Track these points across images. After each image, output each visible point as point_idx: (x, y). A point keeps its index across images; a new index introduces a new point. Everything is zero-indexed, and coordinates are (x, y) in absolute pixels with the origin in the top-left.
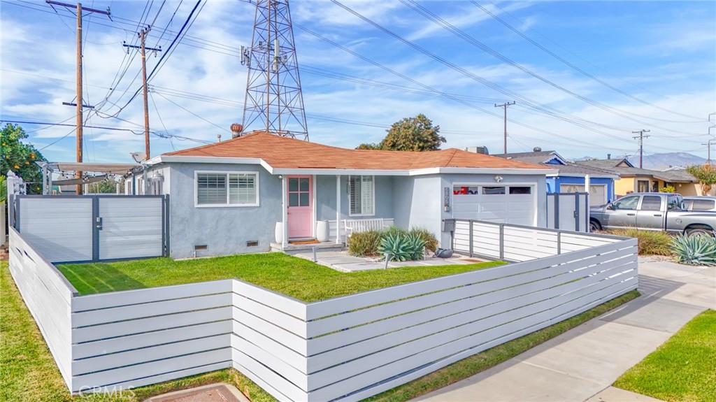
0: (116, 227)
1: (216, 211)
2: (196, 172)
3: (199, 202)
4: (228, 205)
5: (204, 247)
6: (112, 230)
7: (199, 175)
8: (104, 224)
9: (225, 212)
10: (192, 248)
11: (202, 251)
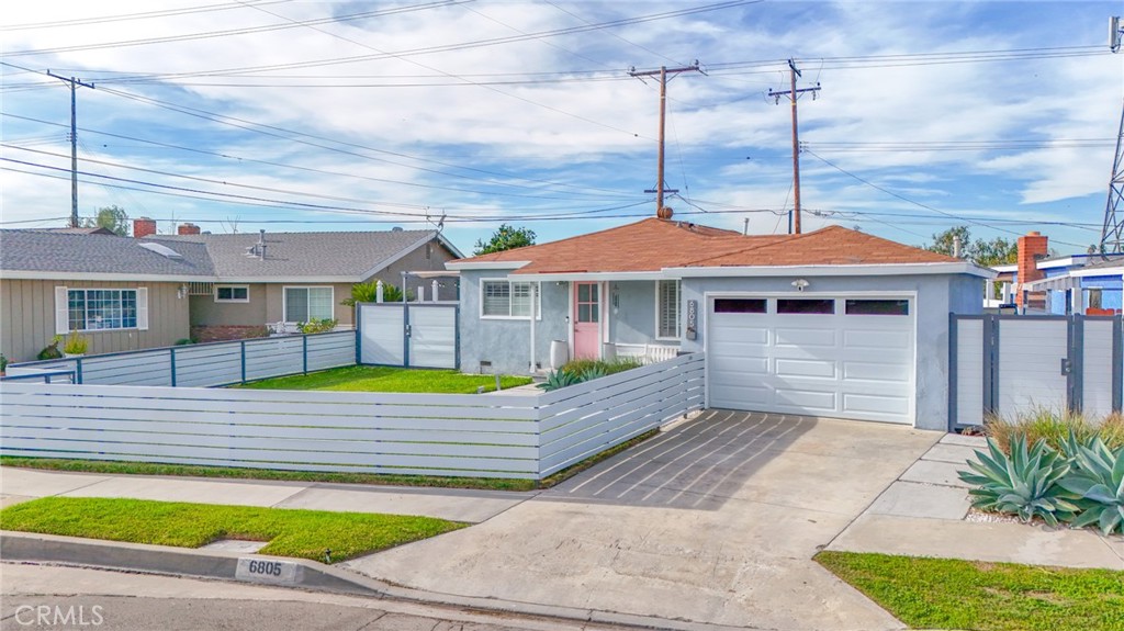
0: (421, 336)
1: (499, 324)
2: (481, 279)
3: (485, 313)
4: (510, 317)
5: (489, 364)
6: (419, 338)
7: (485, 283)
8: (413, 332)
9: (507, 325)
10: (478, 364)
11: (486, 368)
